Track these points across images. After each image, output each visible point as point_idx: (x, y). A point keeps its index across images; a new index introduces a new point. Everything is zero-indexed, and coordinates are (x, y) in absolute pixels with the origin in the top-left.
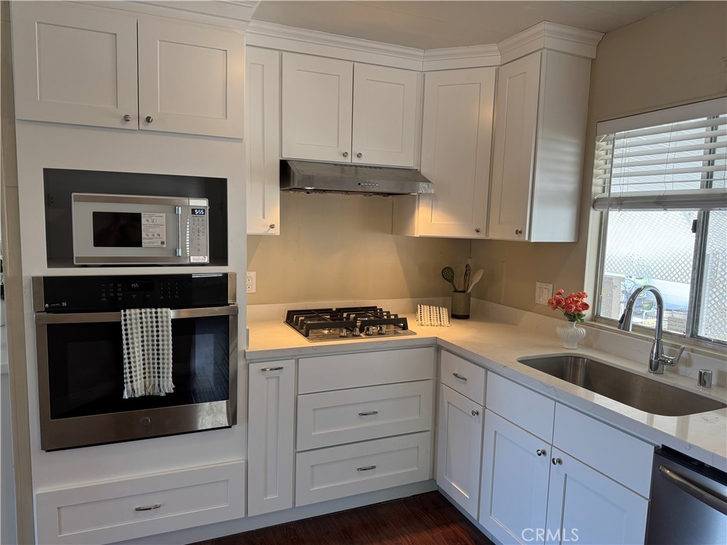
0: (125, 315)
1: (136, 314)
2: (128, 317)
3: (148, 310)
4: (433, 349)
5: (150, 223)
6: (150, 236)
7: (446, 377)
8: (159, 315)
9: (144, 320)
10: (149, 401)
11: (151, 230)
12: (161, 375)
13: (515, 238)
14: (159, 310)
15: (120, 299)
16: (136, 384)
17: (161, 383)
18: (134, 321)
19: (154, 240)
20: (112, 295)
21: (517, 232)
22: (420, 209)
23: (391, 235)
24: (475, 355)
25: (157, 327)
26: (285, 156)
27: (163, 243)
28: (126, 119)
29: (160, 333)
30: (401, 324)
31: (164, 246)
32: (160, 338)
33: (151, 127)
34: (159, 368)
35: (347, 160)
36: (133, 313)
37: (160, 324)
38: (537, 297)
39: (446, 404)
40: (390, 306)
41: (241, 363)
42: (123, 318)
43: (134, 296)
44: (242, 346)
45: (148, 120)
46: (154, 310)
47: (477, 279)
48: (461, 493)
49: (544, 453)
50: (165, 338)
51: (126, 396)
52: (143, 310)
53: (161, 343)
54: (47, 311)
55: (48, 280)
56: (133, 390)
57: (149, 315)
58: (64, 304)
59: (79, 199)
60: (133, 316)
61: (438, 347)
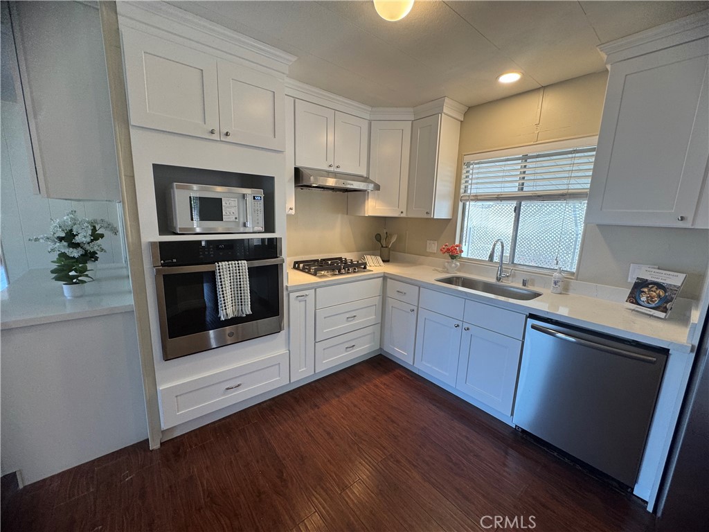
0: (219, 266)
1: (225, 265)
2: (221, 267)
3: (233, 262)
4: (381, 279)
5: (228, 205)
6: (228, 214)
7: (389, 293)
8: (240, 265)
9: (231, 269)
10: (235, 321)
11: (228, 209)
12: (243, 303)
13: (426, 216)
14: (240, 262)
15: (212, 256)
16: (228, 310)
17: (243, 309)
18: (225, 270)
19: (231, 217)
20: (206, 253)
21: (427, 213)
22: (369, 200)
23: (346, 216)
24: (412, 279)
25: (239, 273)
26: (298, 165)
27: (236, 218)
28: (212, 132)
29: (241, 277)
30: (361, 266)
31: (237, 220)
32: (242, 280)
33: (228, 139)
34: (241, 299)
35: (332, 169)
36: (224, 264)
37: (241, 271)
38: (428, 248)
39: (390, 308)
40: (349, 256)
41: (285, 293)
42: (217, 268)
43: (221, 254)
44: (285, 284)
45: (227, 134)
46: (236, 262)
47: (394, 240)
48: (401, 353)
49: (458, 326)
50: (245, 280)
51: (223, 319)
52: (230, 262)
53: (242, 283)
54: (162, 265)
55: (161, 244)
56: (227, 314)
57: (234, 265)
58: (175, 260)
59: (178, 187)
60: (224, 267)
61: (385, 277)
